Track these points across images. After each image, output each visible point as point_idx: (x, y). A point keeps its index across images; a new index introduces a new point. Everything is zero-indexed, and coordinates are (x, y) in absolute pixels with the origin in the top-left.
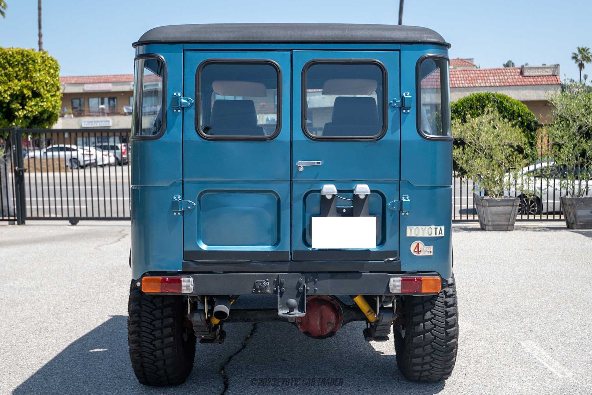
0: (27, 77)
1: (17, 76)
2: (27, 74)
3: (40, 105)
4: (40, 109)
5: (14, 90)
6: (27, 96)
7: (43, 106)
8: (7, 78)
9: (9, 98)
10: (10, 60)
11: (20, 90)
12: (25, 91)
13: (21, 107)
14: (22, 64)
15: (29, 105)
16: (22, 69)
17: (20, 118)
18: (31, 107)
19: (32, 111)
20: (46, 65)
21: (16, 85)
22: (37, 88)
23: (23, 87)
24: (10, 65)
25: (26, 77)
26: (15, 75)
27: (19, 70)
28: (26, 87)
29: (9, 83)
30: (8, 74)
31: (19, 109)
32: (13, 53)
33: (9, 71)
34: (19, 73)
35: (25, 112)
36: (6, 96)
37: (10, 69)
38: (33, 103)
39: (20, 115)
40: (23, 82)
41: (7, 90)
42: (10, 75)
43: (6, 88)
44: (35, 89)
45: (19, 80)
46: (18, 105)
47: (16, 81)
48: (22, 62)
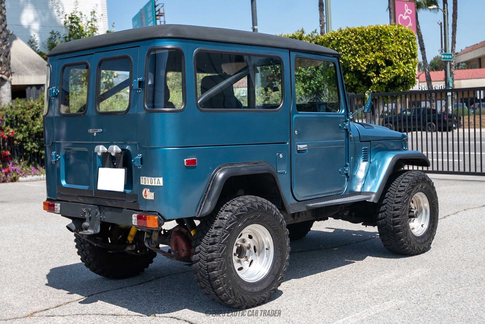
0: (381, 50)
1: (373, 49)
2: (380, 47)
3: (393, 72)
4: (393, 76)
5: (369, 61)
6: (380, 65)
7: (395, 72)
8: (364, 52)
9: (365, 68)
10: (366, 36)
11: (374, 60)
12: (378, 61)
13: (375, 75)
14: (377, 38)
15: (383, 72)
16: (376, 43)
17: (375, 84)
18: (384, 74)
19: (384, 78)
20: (399, 37)
21: (371, 57)
22: (390, 58)
23: (376, 58)
24: (367, 41)
25: (379, 50)
26: (370, 48)
27: (374, 45)
28: (379, 57)
29: (366, 56)
30: (365, 48)
31: (374, 77)
32: (369, 30)
33: (366, 46)
34: (374, 46)
35: (379, 79)
36: (363, 67)
37: (367, 44)
38: (385, 71)
39: (374, 81)
40: (377, 54)
41: (364, 62)
42: (366, 49)
43: (363, 61)
44: (388, 58)
45: (374, 52)
46: (373, 73)
47: (371, 53)
48: (377, 37)
